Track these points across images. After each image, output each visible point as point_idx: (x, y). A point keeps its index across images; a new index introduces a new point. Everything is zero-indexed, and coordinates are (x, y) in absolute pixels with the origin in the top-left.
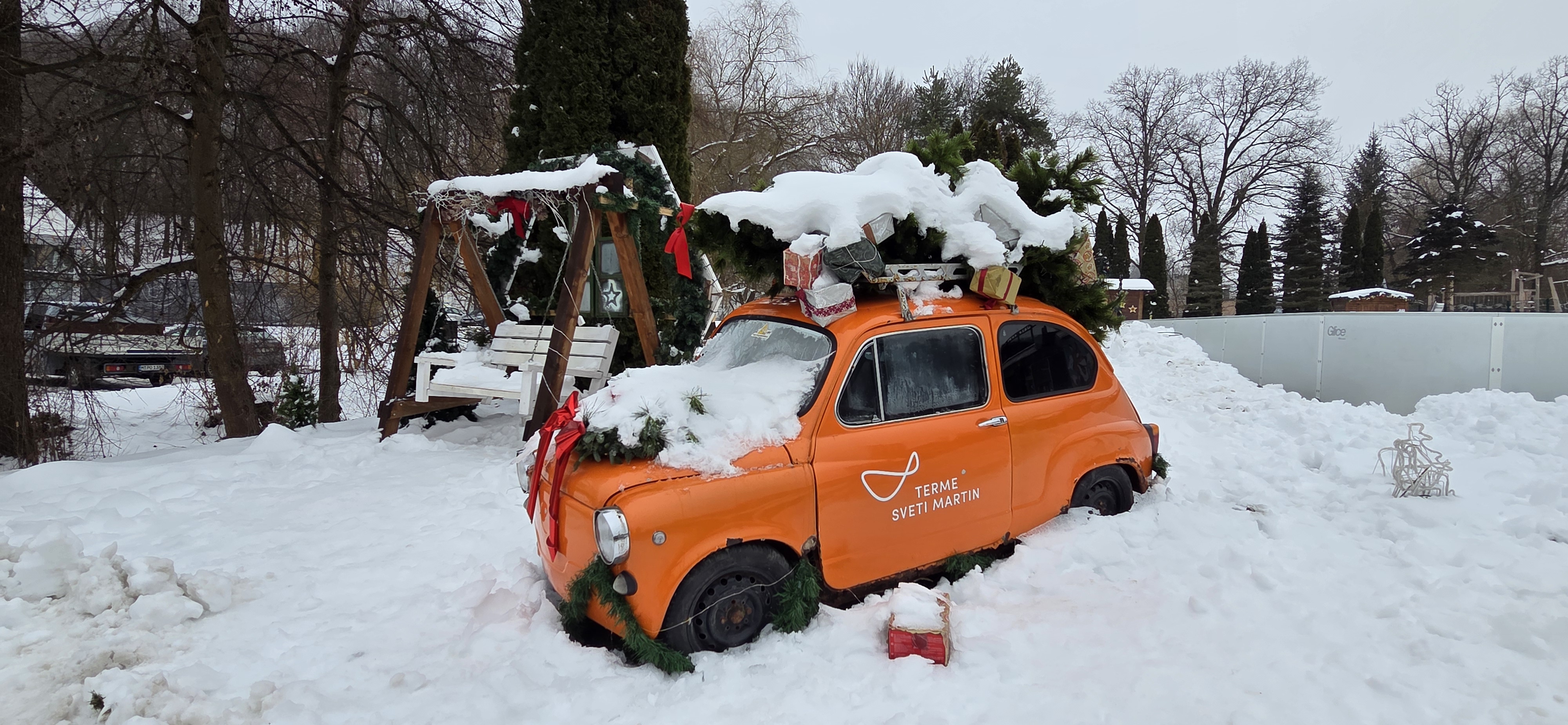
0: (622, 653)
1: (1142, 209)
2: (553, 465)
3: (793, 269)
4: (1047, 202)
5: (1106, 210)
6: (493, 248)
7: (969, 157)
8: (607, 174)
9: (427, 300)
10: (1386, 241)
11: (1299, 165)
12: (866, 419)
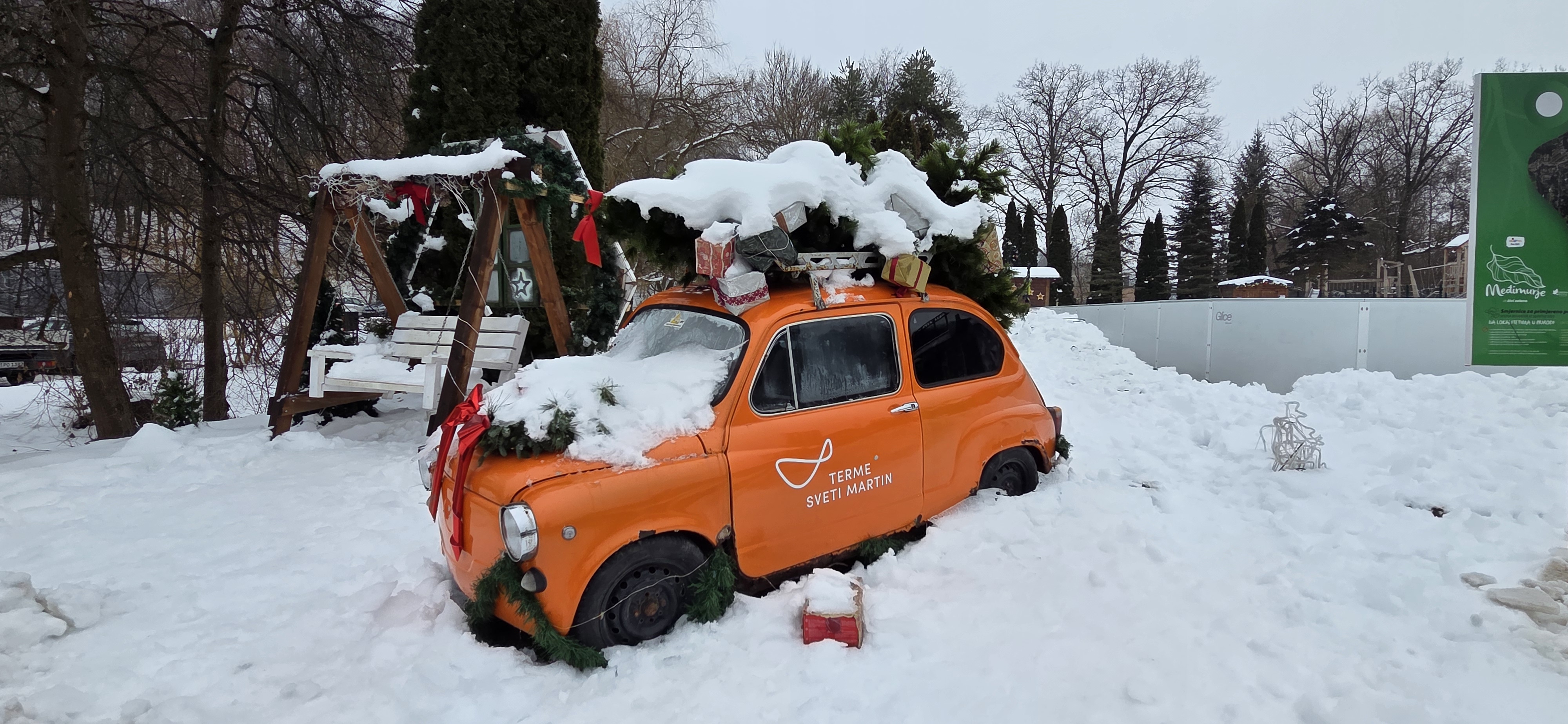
0: (532, 652)
1: (1048, 200)
2: (457, 461)
3: (705, 257)
4: (956, 192)
5: (1015, 200)
6: (393, 236)
7: (882, 147)
8: (513, 159)
9: (320, 290)
10: (1269, 232)
11: (1192, 160)
12: (781, 407)
